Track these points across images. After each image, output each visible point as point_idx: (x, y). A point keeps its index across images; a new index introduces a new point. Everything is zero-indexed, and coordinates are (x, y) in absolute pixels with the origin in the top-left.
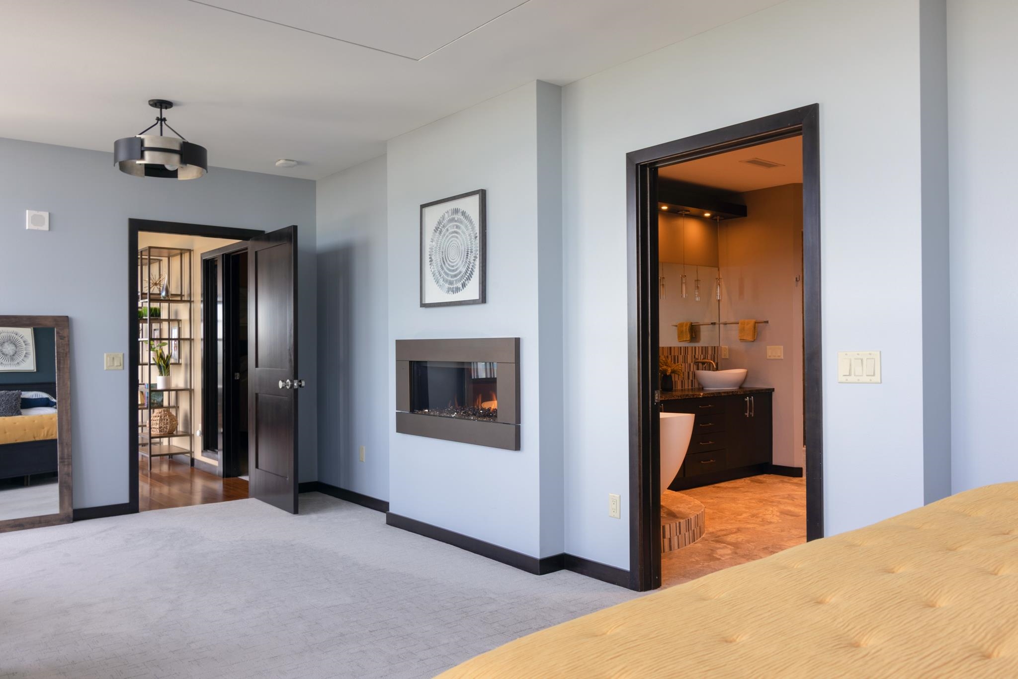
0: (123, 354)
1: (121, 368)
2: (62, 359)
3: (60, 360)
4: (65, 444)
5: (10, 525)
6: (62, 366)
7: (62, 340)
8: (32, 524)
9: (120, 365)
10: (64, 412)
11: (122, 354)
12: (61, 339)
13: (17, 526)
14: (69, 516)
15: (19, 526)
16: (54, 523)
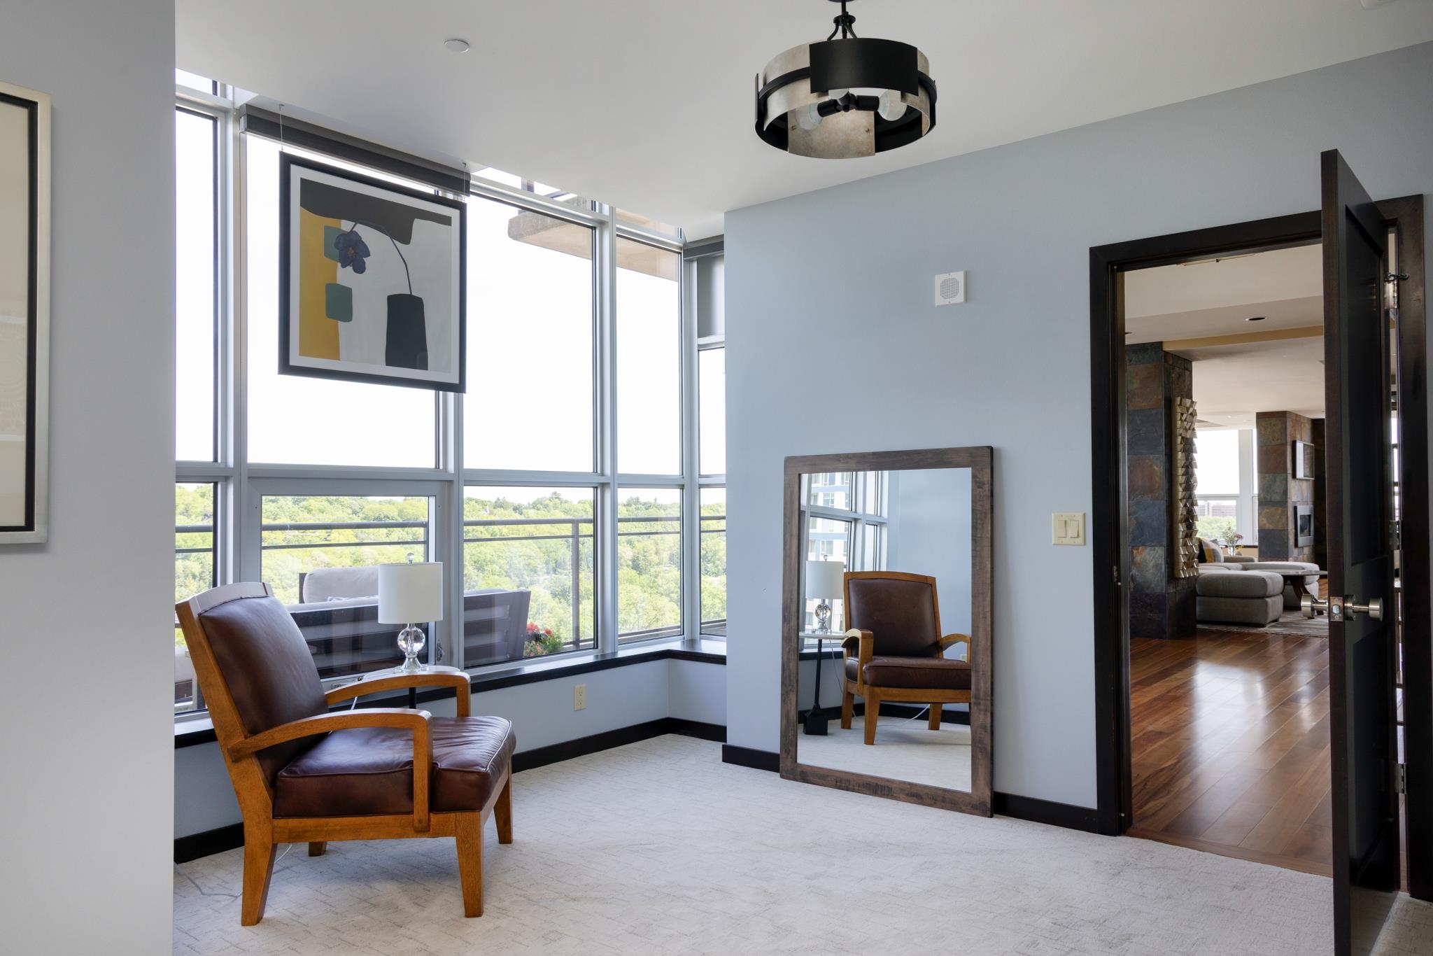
0: (1084, 514)
1: (1080, 541)
2: (979, 522)
3: (976, 523)
4: (981, 673)
5: (905, 790)
6: (979, 535)
7: (981, 490)
8: (933, 798)
9: (1078, 536)
10: (981, 616)
11: (1082, 514)
12: (979, 487)
13: (914, 796)
14: (983, 804)
15: (916, 797)
16: (964, 808)
